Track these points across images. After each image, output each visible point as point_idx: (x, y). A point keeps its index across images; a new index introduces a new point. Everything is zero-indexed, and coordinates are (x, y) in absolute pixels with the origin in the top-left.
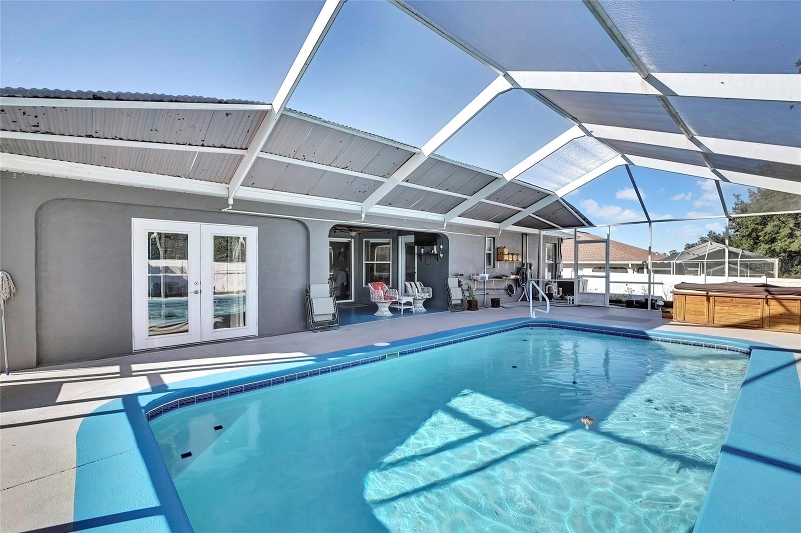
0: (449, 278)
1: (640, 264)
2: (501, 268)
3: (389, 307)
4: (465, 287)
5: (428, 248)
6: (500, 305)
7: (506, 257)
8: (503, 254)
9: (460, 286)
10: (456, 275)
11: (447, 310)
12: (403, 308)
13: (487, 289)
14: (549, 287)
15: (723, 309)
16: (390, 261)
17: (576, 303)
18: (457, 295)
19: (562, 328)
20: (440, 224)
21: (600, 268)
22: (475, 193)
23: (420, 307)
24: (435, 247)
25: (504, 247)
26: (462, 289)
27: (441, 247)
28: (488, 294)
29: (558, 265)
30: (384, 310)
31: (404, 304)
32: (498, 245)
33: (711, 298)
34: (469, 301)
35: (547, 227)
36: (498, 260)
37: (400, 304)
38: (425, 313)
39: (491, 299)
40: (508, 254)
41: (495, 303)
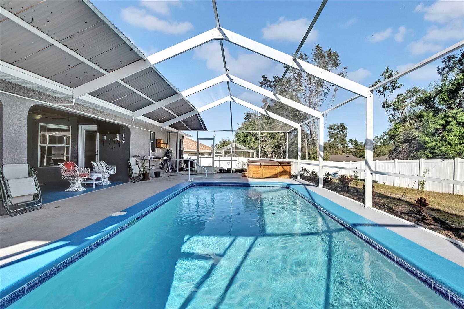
0: (130, 159)
1: (210, 152)
2: (159, 152)
3: (82, 183)
4: (140, 165)
5: (111, 136)
6: (161, 176)
7: (162, 146)
8: (160, 143)
9: (137, 164)
10: (135, 156)
11: (129, 182)
12: (94, 183)
13: (151, 166)
14: (181, 164)
15: (265, 171)
16: (69, 145)
17: (198, 172)
18: (136, 170)
19: (209, 186)
20: (130, 119)
21: (191, 154)
22: (160, 100)
23: (105, 181)
24: (118, 136)
25: (161, 139)
26: (139, 166)
27: (124, 136)
28: (152, 169)
29: (182, 151)
30: (77, 186)
31: (95, 180)
32: (157, 138)
33: (262, 166)
34: (144, 175)
35: (185, 129)
36: (157, 147)
37: (93, 180)
38: (110, 186)
39: (155, 172)
40: (163, 144)
41: (157, 175)
